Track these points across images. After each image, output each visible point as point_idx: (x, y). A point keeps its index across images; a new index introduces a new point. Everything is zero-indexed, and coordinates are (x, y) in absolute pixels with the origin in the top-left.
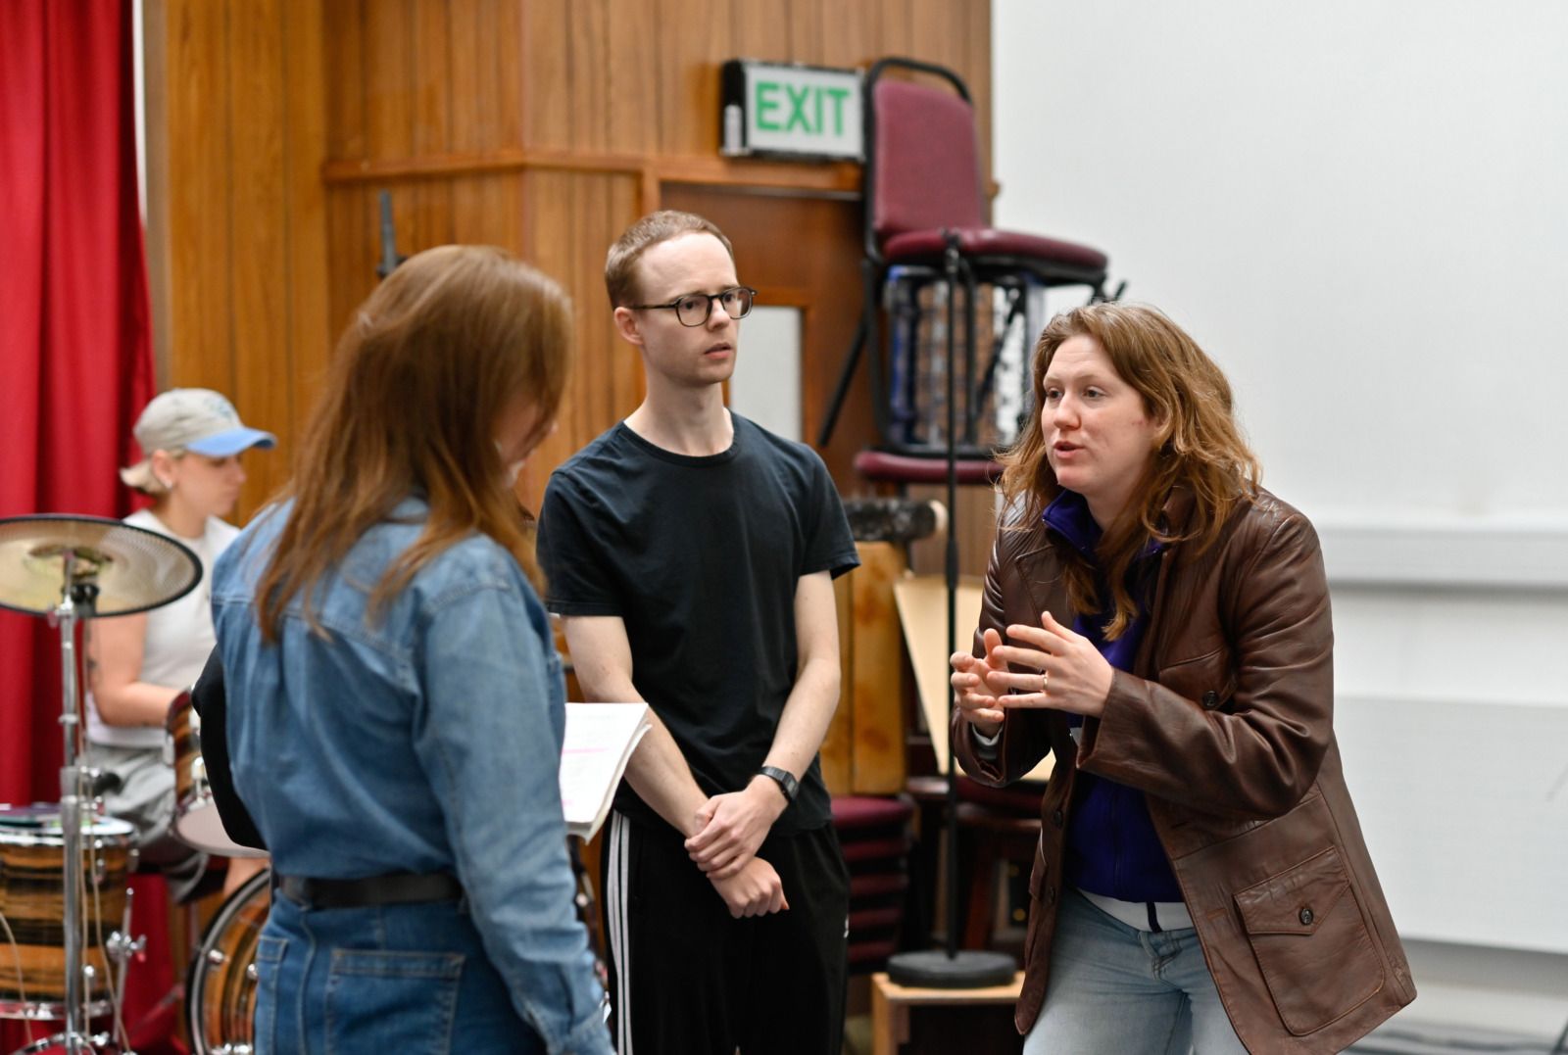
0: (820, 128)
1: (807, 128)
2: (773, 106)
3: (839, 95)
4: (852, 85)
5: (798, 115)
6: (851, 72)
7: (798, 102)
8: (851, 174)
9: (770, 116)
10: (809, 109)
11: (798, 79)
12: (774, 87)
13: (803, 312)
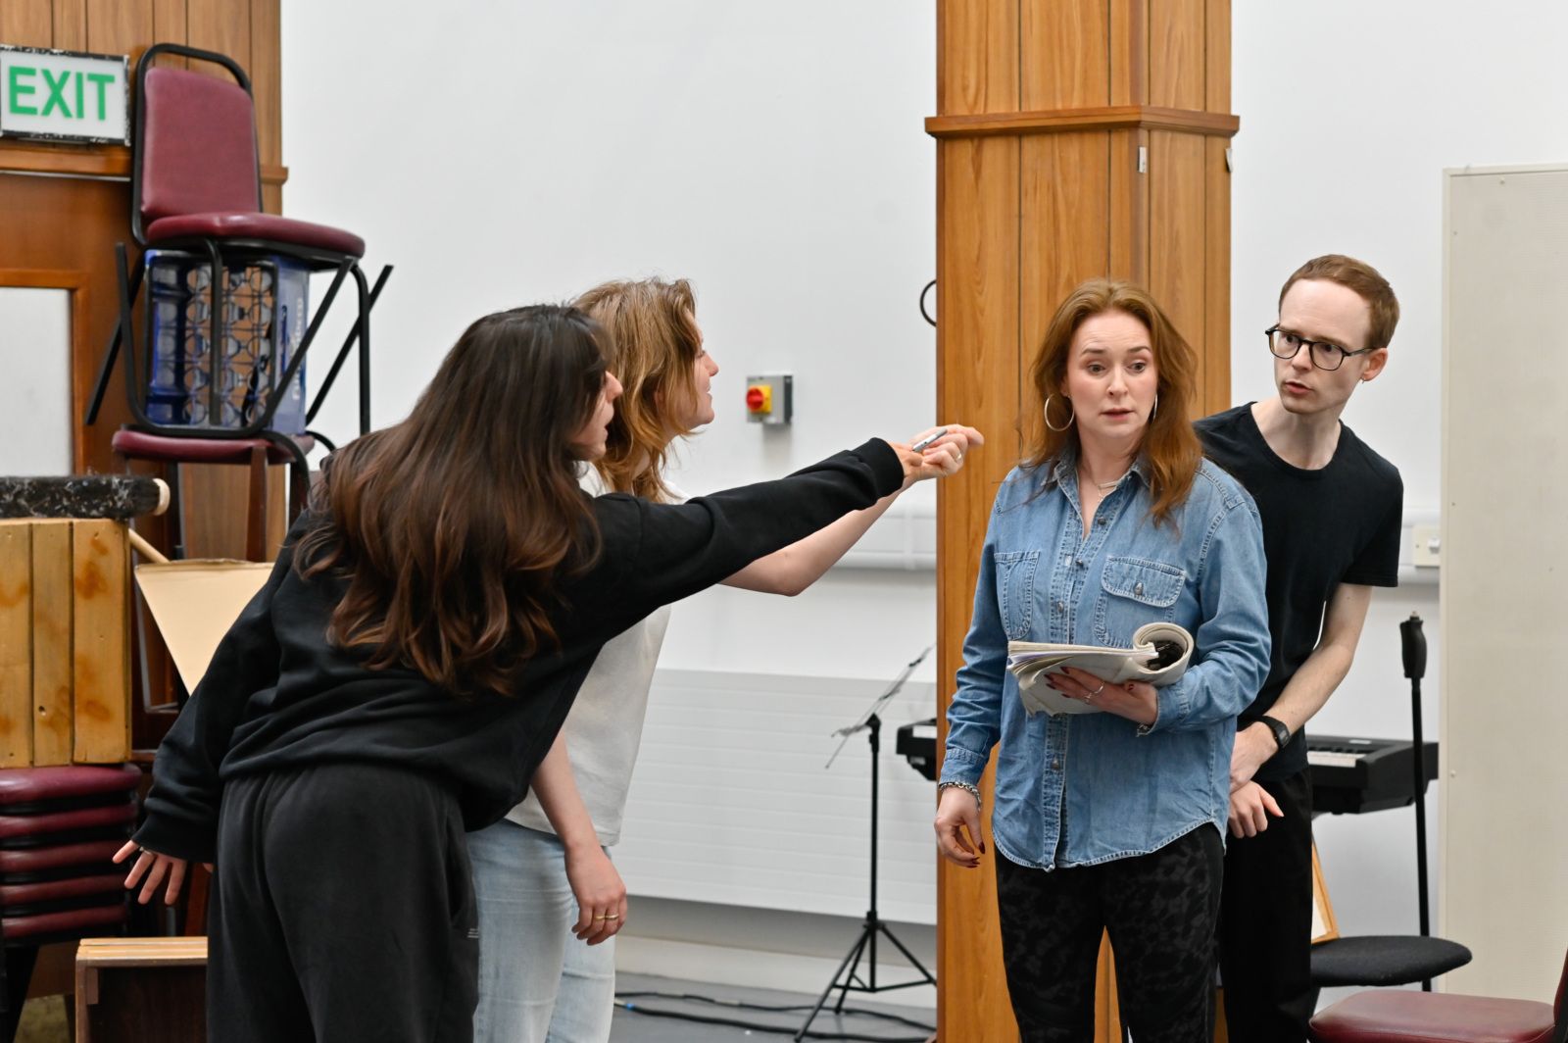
0: (80, 114)
1: (66, 113)
2: (30, 90)
3: (102, 81)
4: (117, 71)
5: (56, 98)
6: (118, 59)
7: (56, 89)
8: (121, 157)
9: (23, 100)
10: (68, 94)
11: (57, 65)
12: (31, 72)
13: (72, 291)
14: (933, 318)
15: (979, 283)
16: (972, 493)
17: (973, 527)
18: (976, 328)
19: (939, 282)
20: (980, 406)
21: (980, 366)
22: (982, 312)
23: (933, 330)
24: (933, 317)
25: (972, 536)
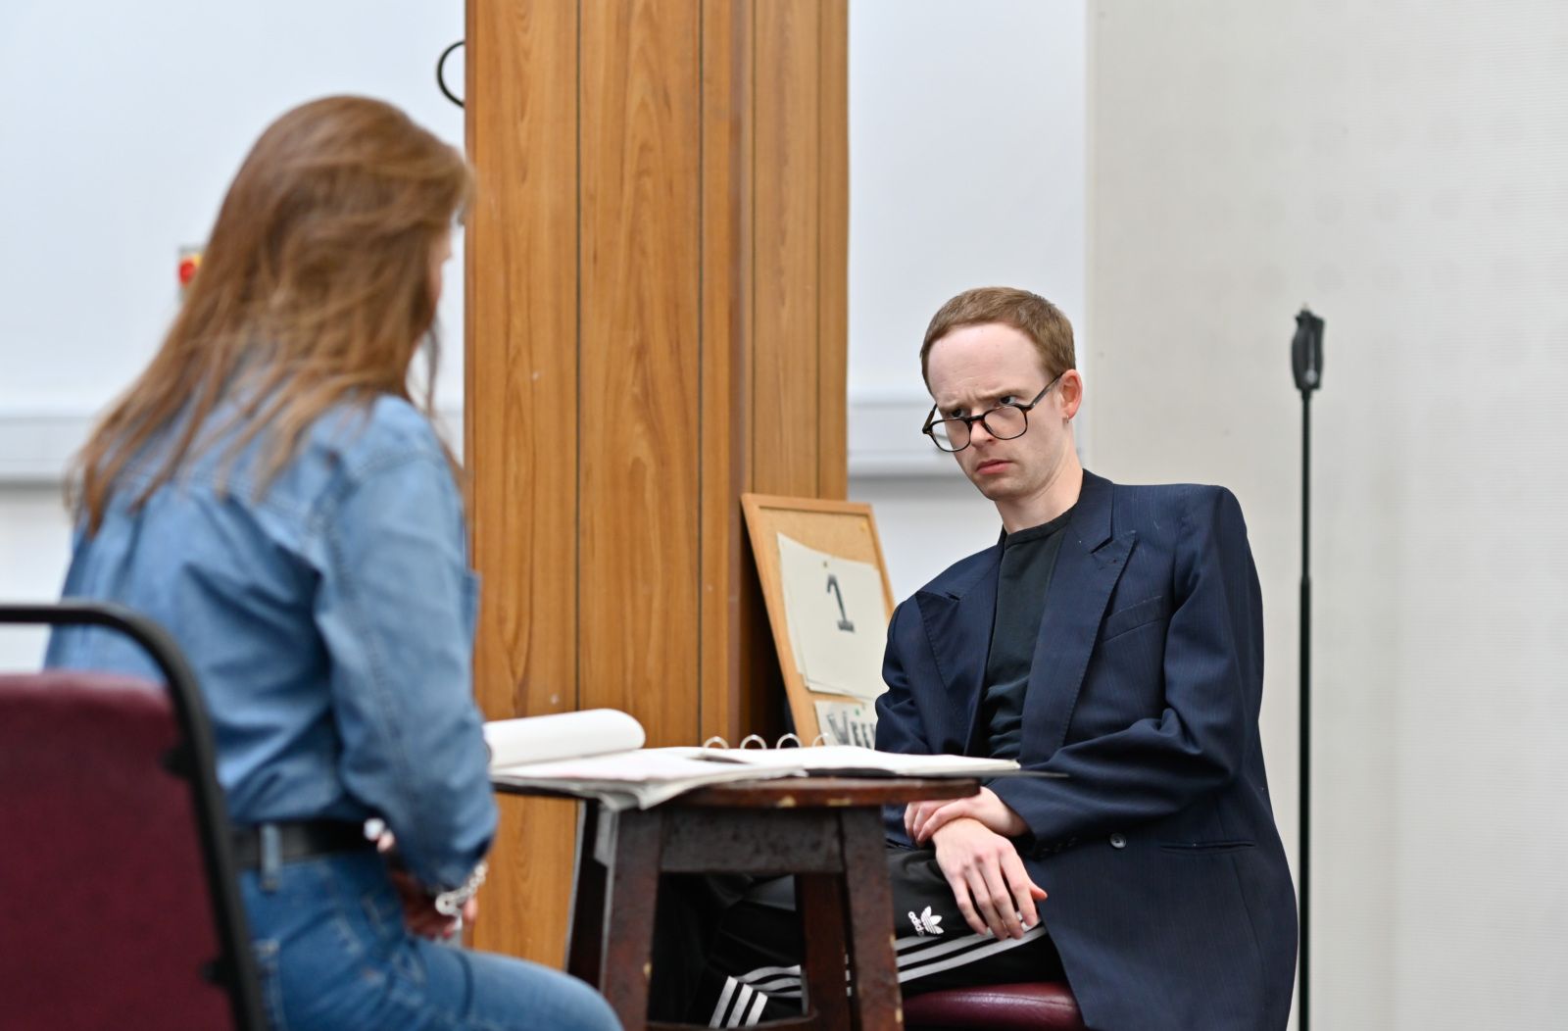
14: (460, 94)
15: (522, 17)
16: (513, 296)
17: (513, 342)
18: (519, 75)
19: (469, 42)
20: (524, 178)
21: (523, 126)
22: (527, 54)
23: (459, 114)
24: (459, 92)
25: (512, 352)
